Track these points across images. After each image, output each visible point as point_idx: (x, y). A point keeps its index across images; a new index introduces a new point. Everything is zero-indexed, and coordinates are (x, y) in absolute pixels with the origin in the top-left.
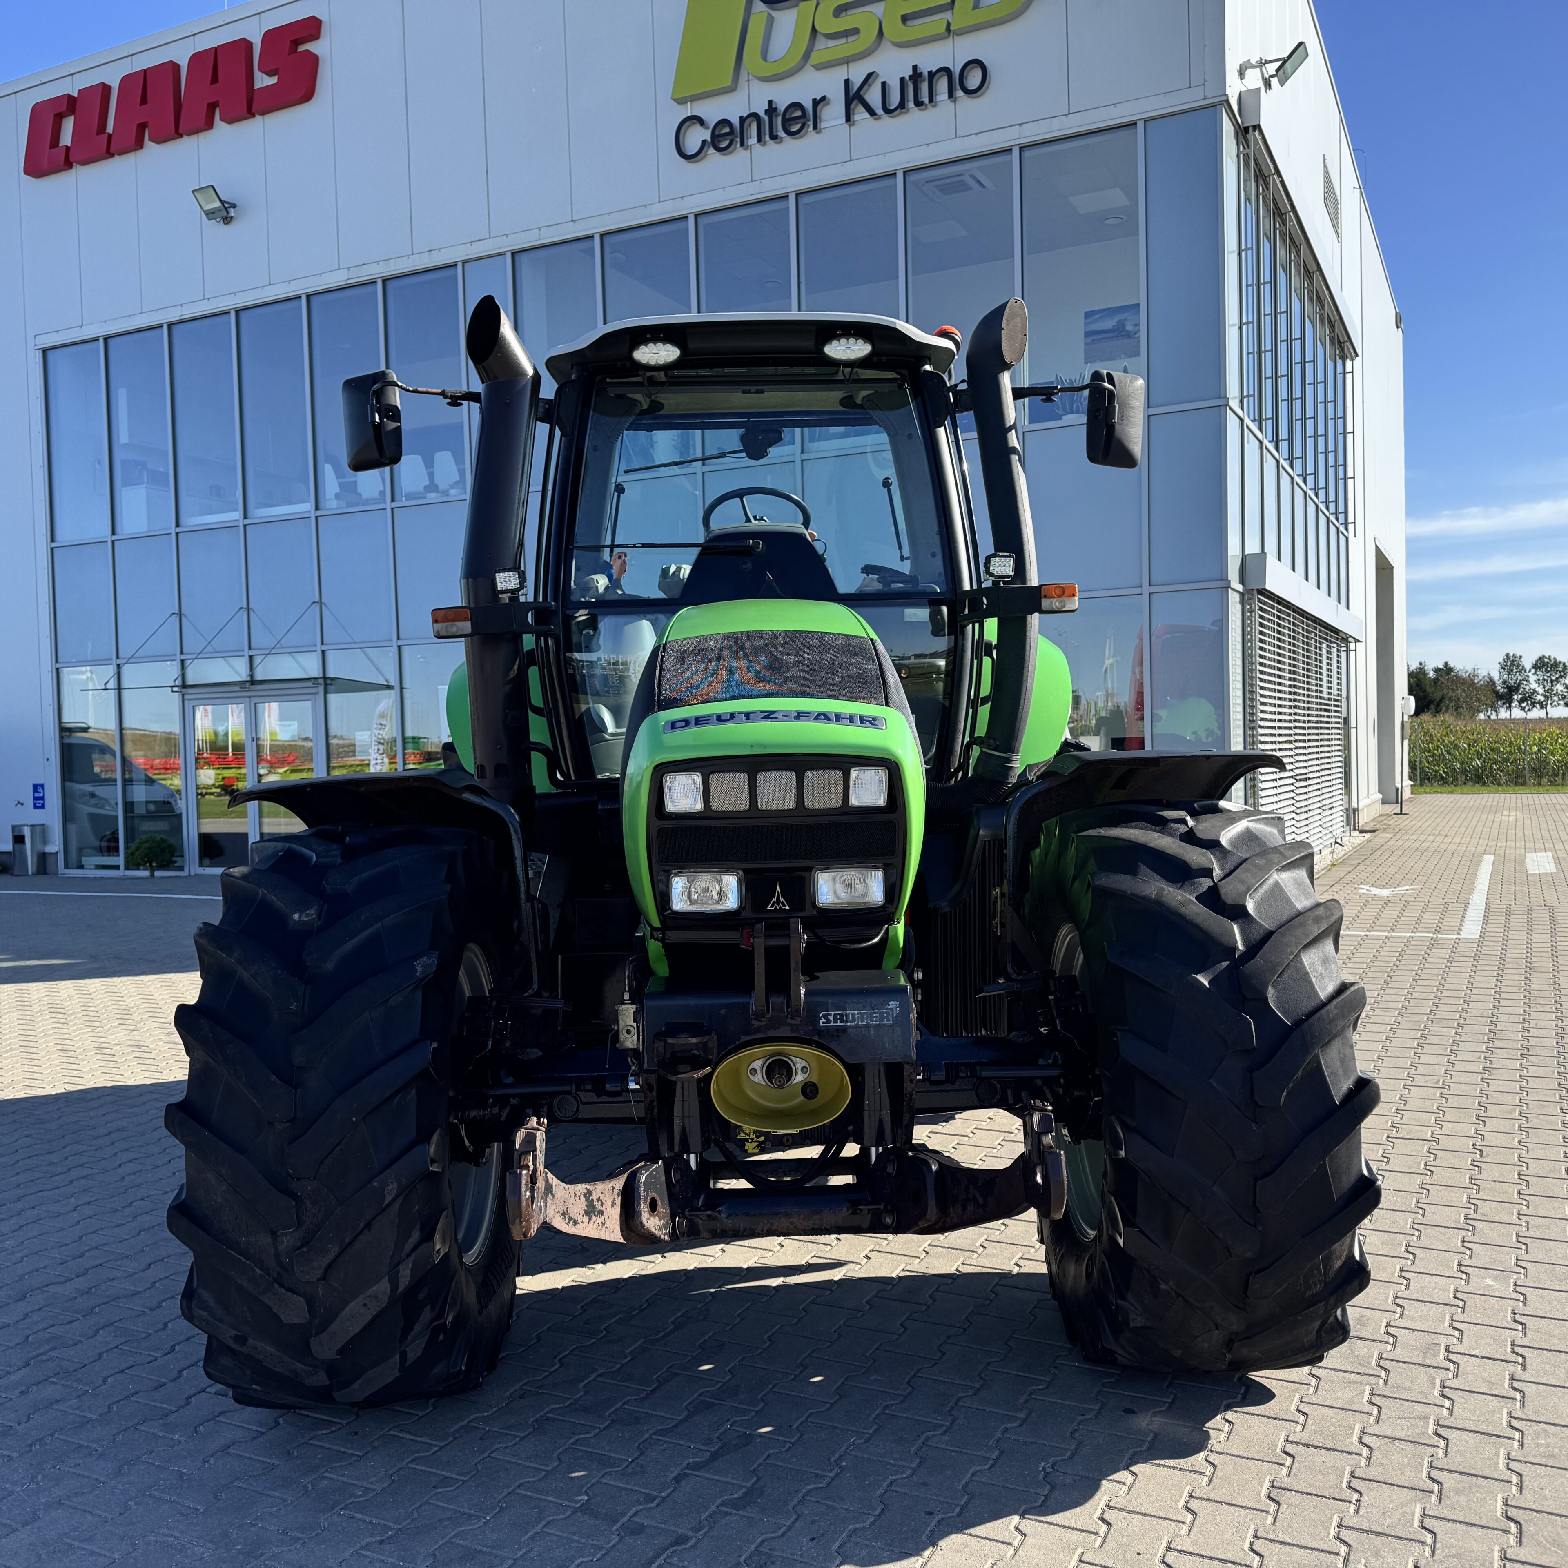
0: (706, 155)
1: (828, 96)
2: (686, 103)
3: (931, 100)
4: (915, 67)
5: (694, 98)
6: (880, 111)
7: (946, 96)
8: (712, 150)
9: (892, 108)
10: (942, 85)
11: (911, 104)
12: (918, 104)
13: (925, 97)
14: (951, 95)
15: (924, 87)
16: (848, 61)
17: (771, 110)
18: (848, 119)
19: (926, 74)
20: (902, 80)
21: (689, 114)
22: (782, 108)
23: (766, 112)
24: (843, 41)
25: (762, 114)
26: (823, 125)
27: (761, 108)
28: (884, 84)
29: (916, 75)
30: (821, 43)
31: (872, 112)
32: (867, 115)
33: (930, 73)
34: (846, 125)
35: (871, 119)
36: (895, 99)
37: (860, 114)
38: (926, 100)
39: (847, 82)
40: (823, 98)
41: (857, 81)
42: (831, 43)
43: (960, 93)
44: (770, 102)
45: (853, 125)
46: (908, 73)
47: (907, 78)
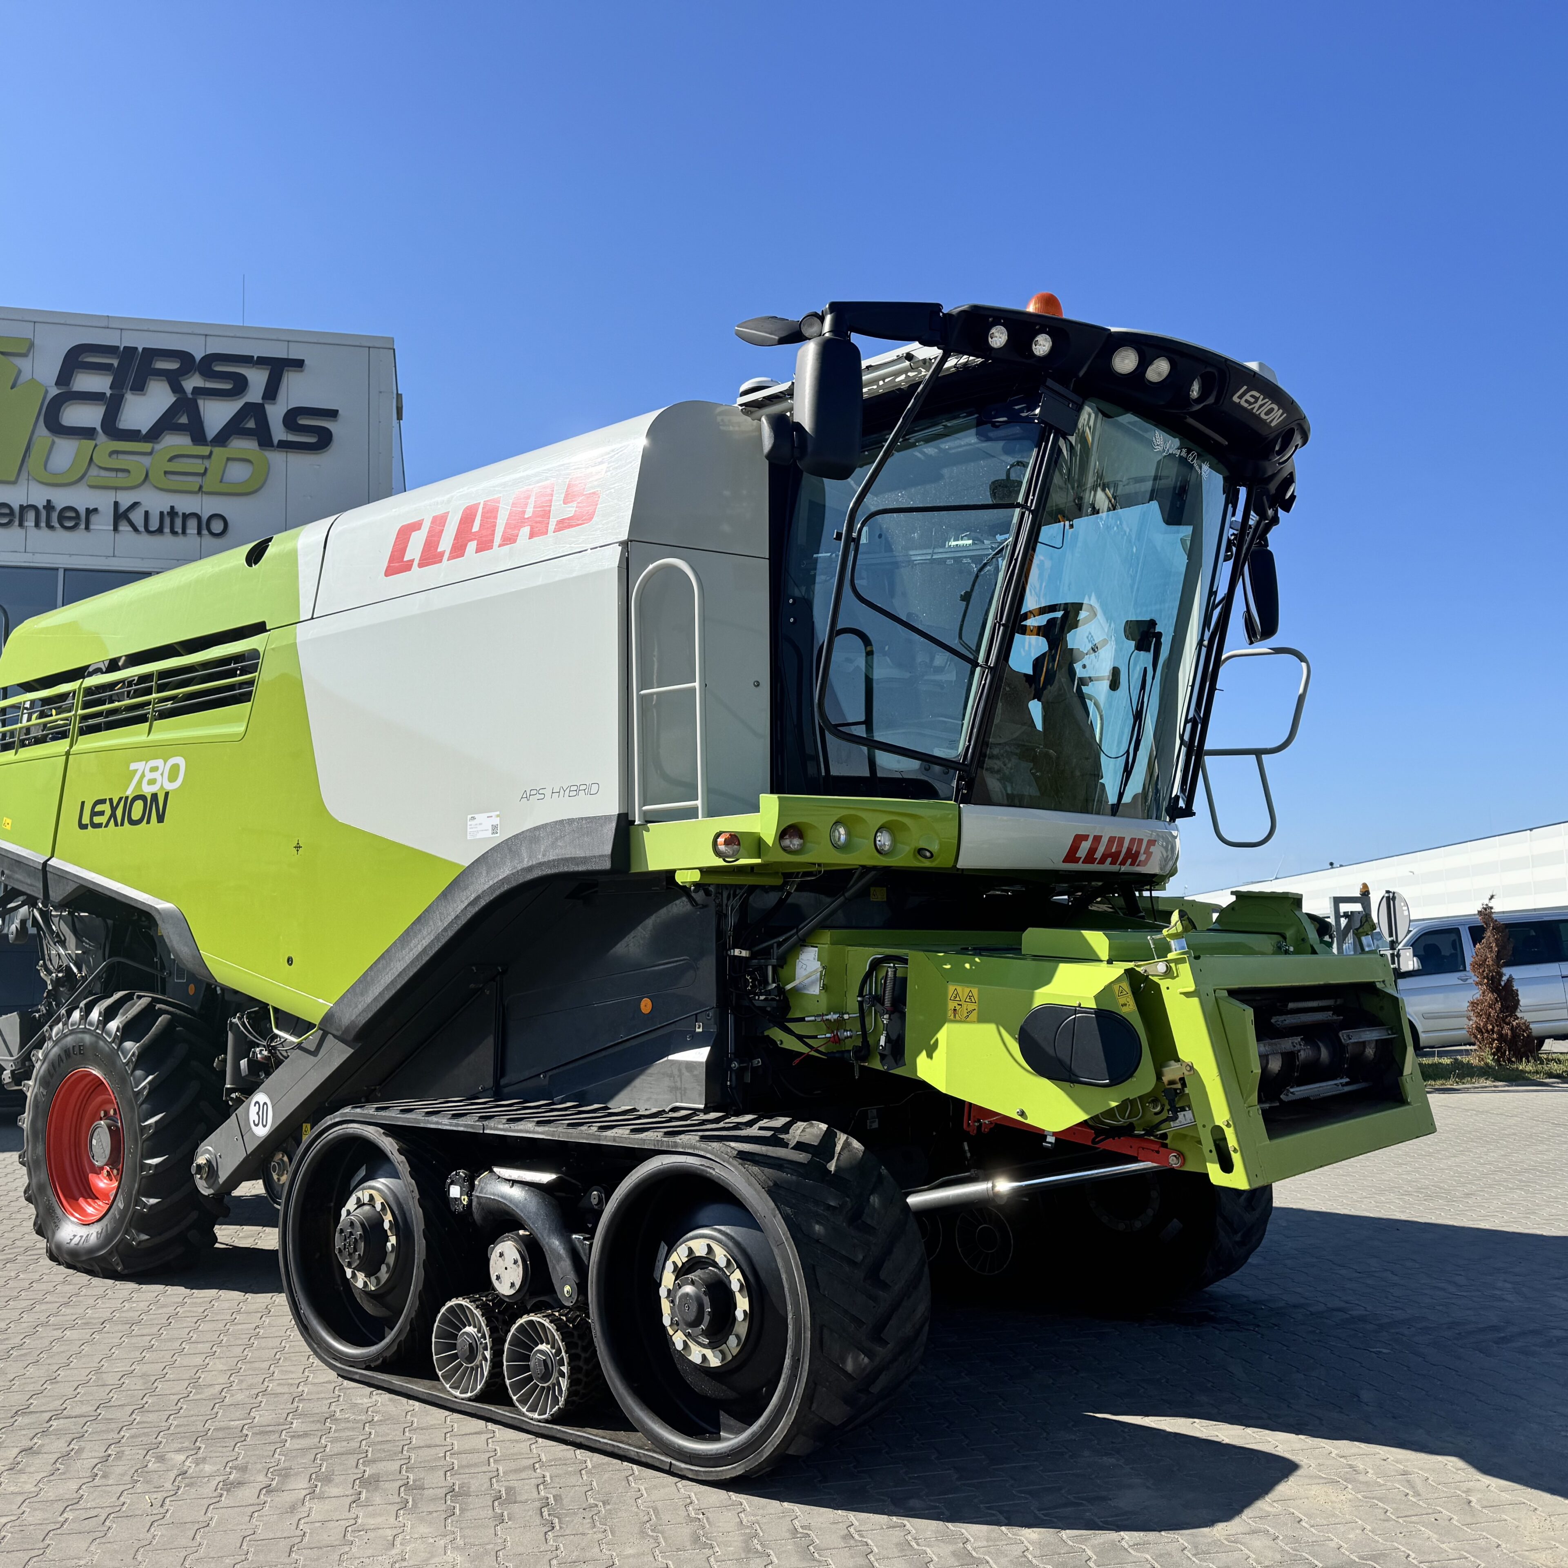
1: (99, 509)
3: (184, 532)
4: (172, 508)
7: (196, 532)
10: (192, 524)
13: (178, 528)
14: (199, 533)
15: (178, 522)
16: (116, 489)
19: (180, 514)
20: (162, 513)
23: (44, 507)
25: (41, 507)
26: (92, 527)
27: (41, 503)
28: (147, 513)
29: (173, 513)
30: (94, 471)
32: (131, 529)
33: (184, 514)
34: (113, 532)
36: (154, 525)
37: (124, 527)
38: (180, 531)
39: (116, 504)
40: (96, 510)
41: (125, 504)
42: (103, 473)
43: (205, 532)
46: (166, 510)
47: (165, 513)
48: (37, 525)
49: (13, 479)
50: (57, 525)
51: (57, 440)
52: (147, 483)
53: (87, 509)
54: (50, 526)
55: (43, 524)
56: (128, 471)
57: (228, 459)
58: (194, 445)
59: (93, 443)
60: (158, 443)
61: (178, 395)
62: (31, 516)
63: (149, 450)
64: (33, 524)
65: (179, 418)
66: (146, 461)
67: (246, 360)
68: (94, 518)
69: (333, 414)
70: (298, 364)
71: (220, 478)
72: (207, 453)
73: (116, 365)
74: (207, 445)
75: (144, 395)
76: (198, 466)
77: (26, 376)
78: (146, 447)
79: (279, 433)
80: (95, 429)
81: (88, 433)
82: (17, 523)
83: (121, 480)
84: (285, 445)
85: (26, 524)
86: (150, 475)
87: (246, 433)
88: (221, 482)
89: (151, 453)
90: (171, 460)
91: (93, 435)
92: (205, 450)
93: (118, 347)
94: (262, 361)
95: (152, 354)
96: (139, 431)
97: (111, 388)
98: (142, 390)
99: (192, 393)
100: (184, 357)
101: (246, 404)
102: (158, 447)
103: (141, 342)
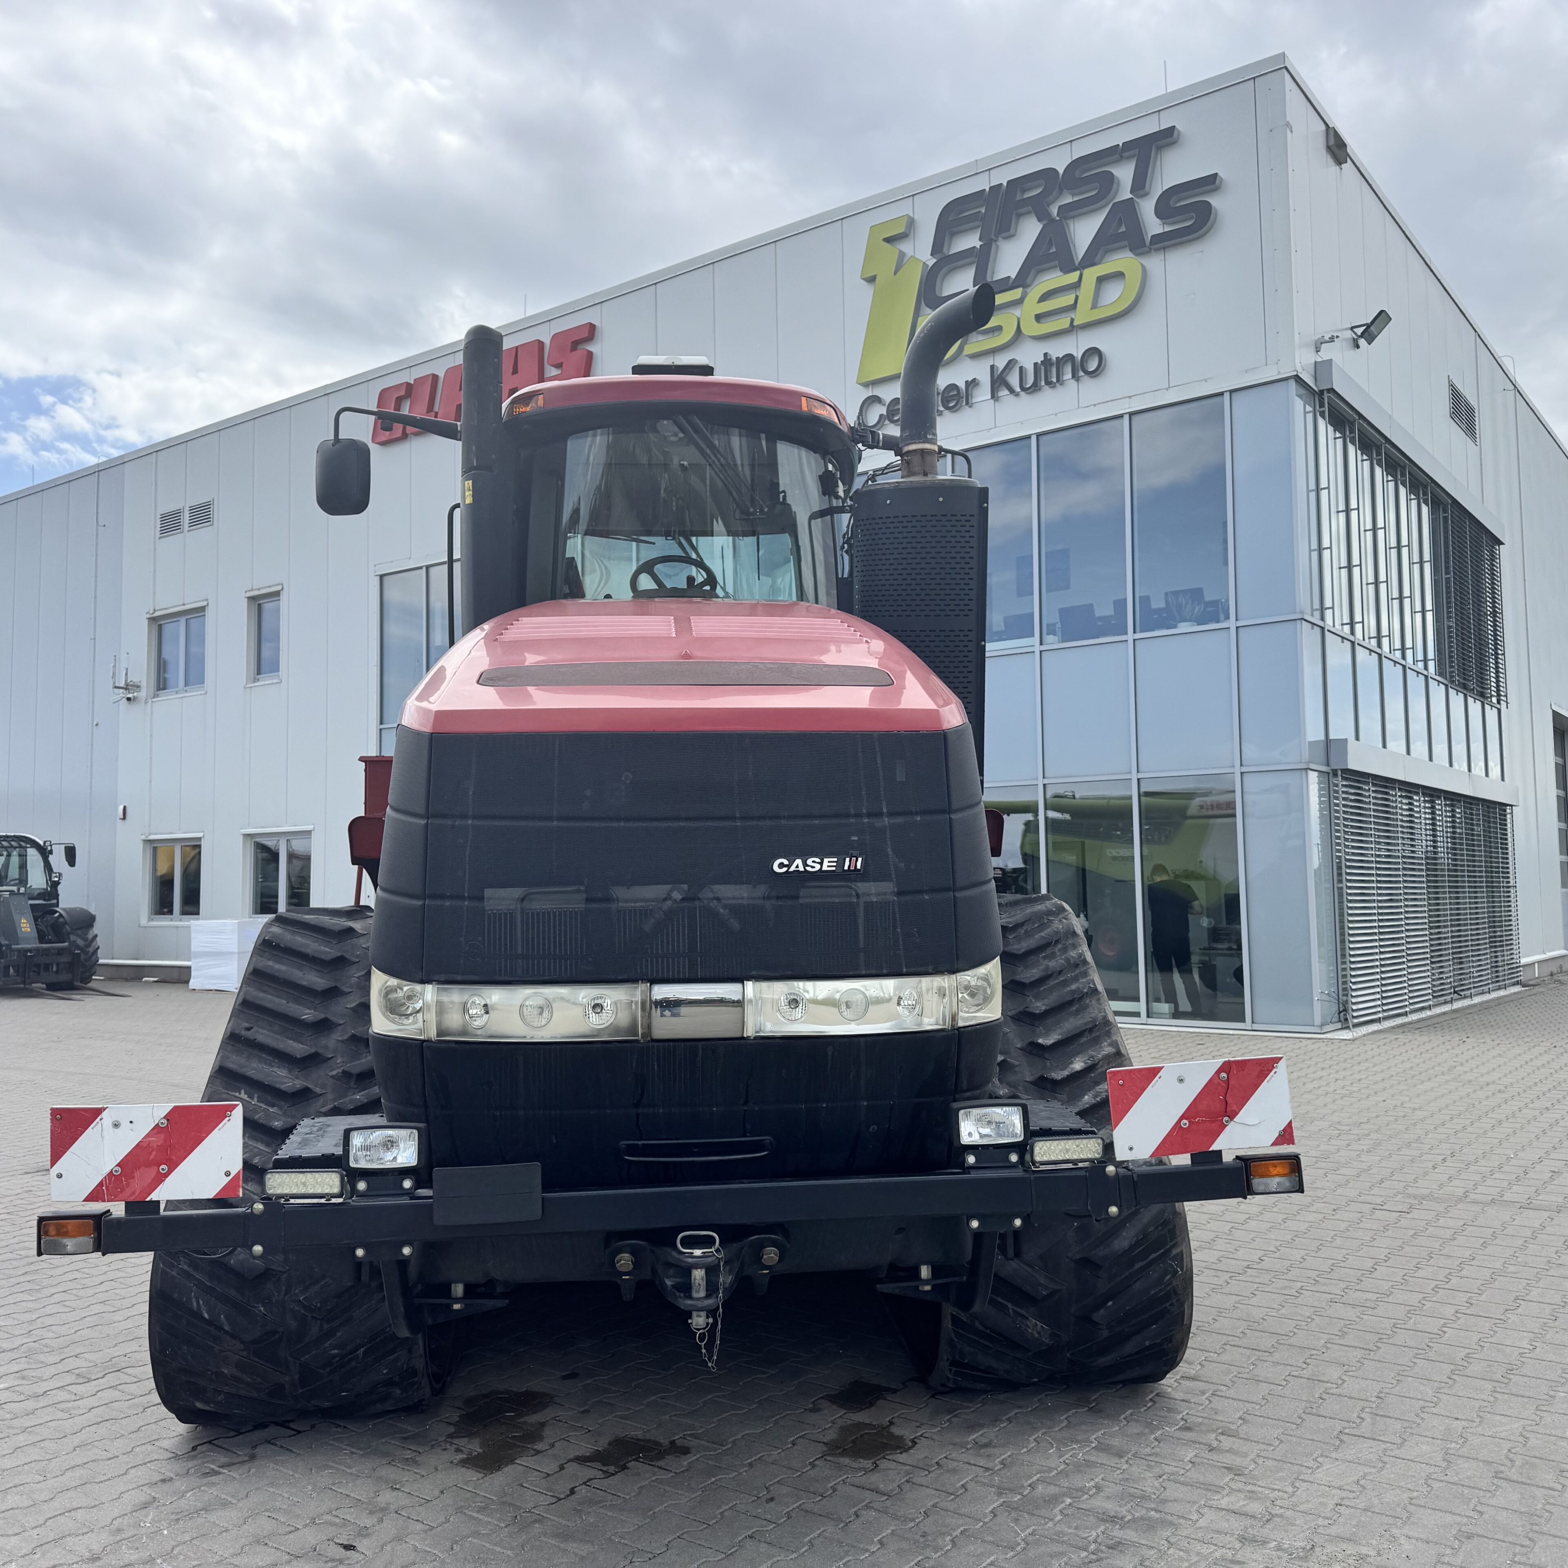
6: (1018, 389)
9: (1028, 386)
18: (993, 396)
21: (871, 394)
31: (1011, 391)
34: (992, 401)
35: (1012, 396)
45: (997, 400)
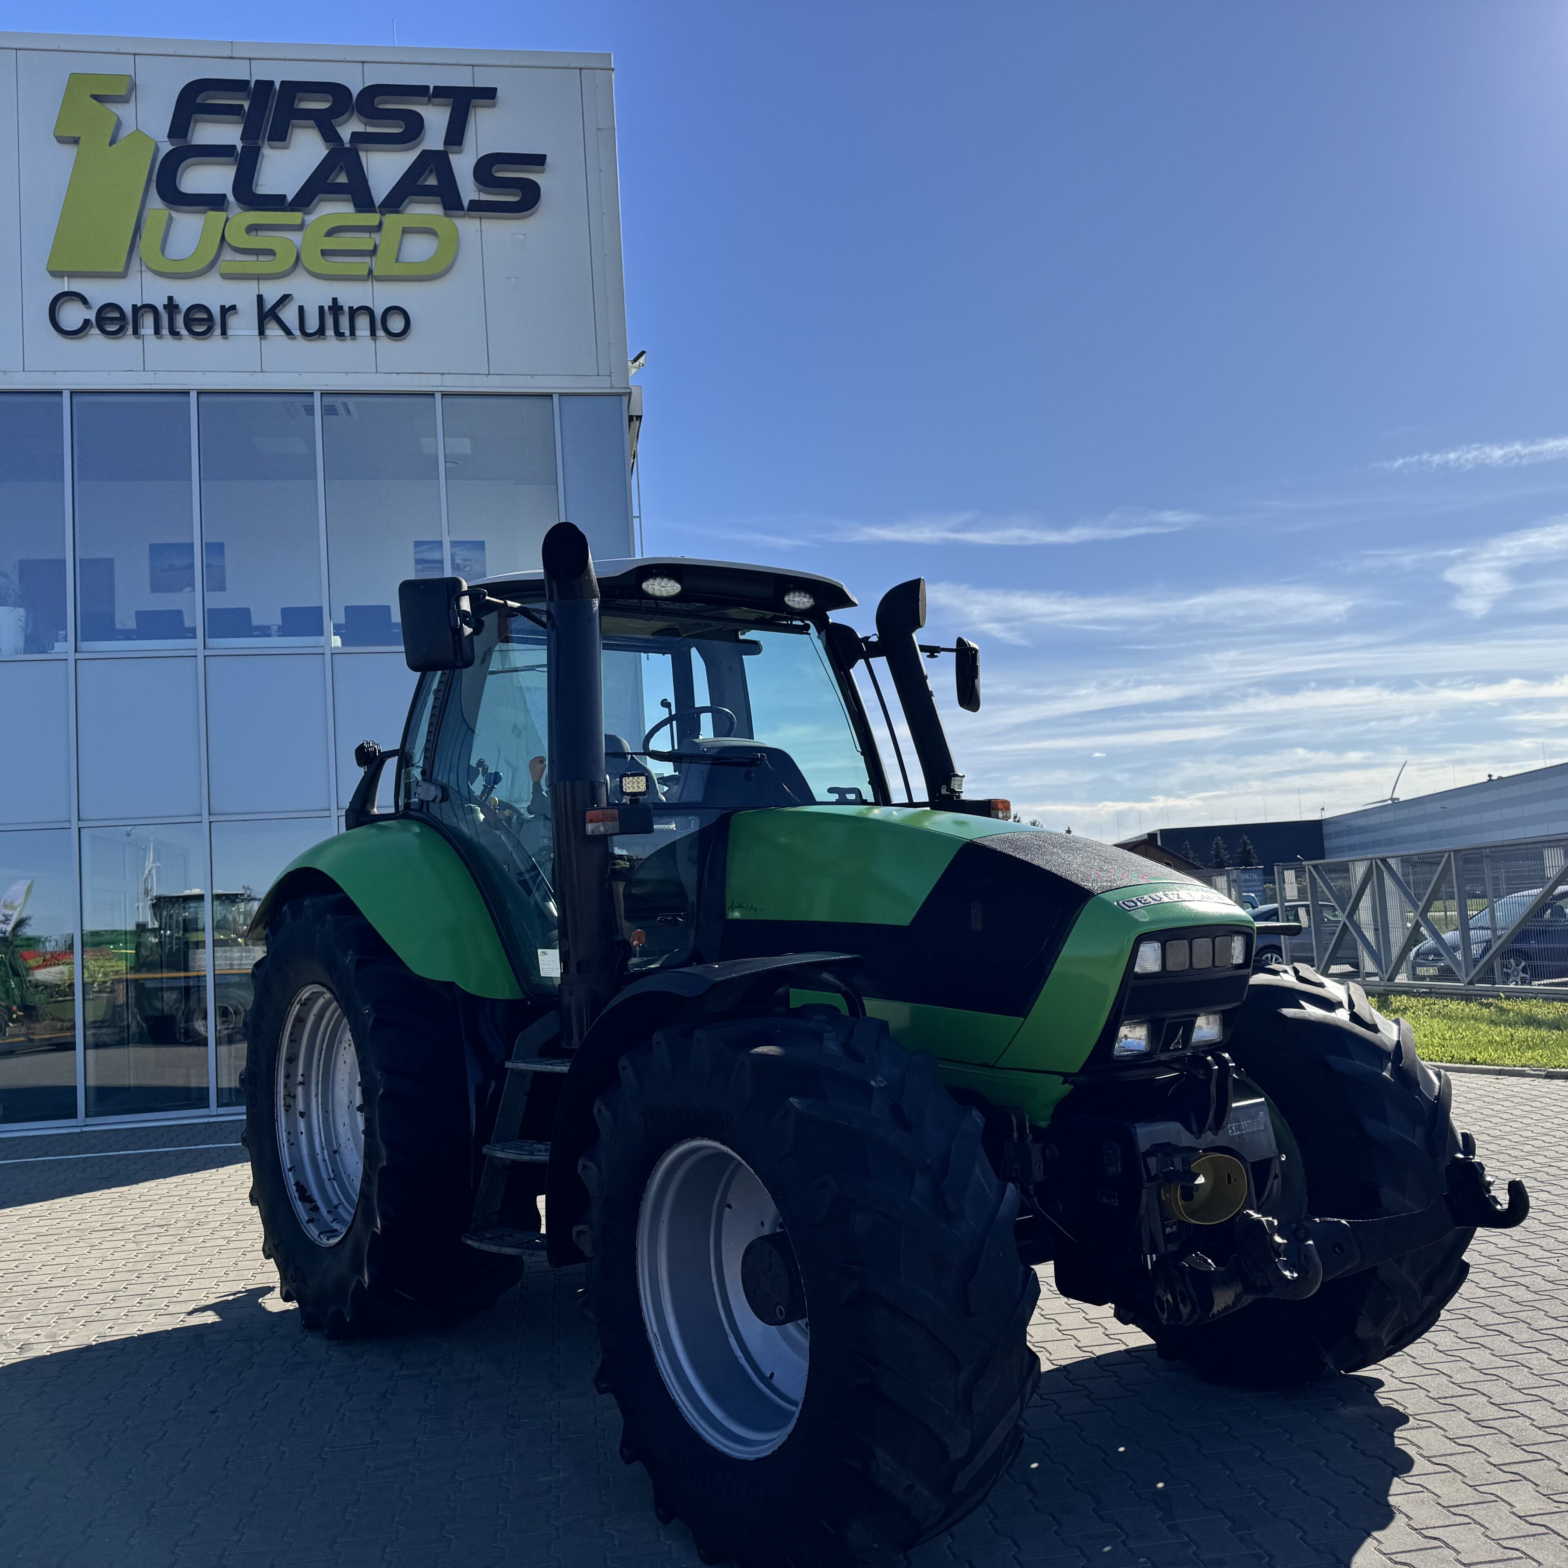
0: (87, 334)
1: (237, 307)
2: (63, 277)
3: (353, 333)
4: (335, 300)
5: (72, 275)
7: (368, 333)
8: (95, 331)
10: (363, 322)
11: (330, 332)
12: (339, 334)
13: (345, 329)
14: (373, 333)
15: (344, 322)
17: (171, 306)
19: (346, 309)
20: (321, 308)
21: (66, 290)
22: (184, 308)
24: (254, 258)
25: (160, 308)
26: (230, 332)
27: (160, 303)
29: (336, 308)
32: (282, 333)
34: (258, 338)
37: (273, 330)
38: (347, 333)
39: (260, 298)
40: (233, 307)
41: (270, 301)
42: (239, 257)
43: (380, 333)
44: (170, 299)
45: (265, 339)
46: (327, 303)
47: (326, 308)
48: (157, 331)
49: (120, 269)
50: (184, 332)
51: (175, 214)
52: (300, 269)
53: (222, 307)
54: (174, 333)
55: (165, 331)
56: (271, 252)
57: (405, 231)
58: (358, 211)
59: (222, 215)
60: (309, 213)
61: (331, 145)
62: (148, 321)
63: (299, 222)
64: (152, 331)
65: (337, 176)
66: (296, 237)
67: (419, 92)
68: (233, 321)
69: (539, 160)
70: (489, 94)
71: (395, 257)
72: (376, 223)
73: (246, 107)
74: (375, 212)
75: (287, 148)
76: (364, 242)
77: (128, 129)
78: (294, 217)
79: (469, 190)
80: (224, 195)
81: (215, 202)
82: (130, 331)
83: (264, 265)
84: (477, 207)
85: (143, 331)
86: (303, 256)
87: (427, 192)
88: (397, 261)
89: (300, 227)
90: (330, 233)
91: (223, 204)
92: (372, 219)
93: (247, 82)
94: (442, 93)
95: (292, 89)
96: (285, 196)
97: (241, 139)
98: (284, 139)
99: (350, 142)
100: (337, 91)
101: (424, 152)
102: (310, 218)
103: (277, 75)
